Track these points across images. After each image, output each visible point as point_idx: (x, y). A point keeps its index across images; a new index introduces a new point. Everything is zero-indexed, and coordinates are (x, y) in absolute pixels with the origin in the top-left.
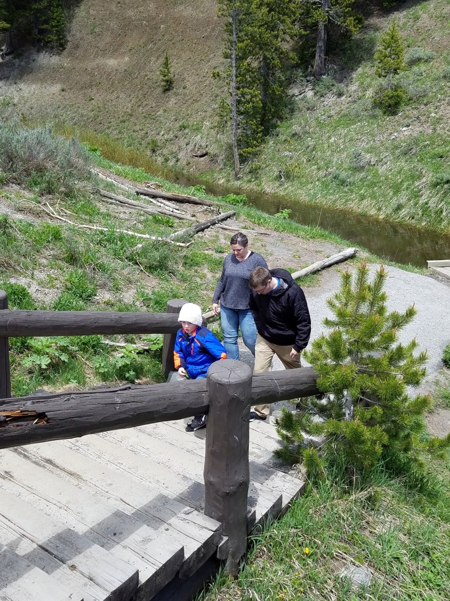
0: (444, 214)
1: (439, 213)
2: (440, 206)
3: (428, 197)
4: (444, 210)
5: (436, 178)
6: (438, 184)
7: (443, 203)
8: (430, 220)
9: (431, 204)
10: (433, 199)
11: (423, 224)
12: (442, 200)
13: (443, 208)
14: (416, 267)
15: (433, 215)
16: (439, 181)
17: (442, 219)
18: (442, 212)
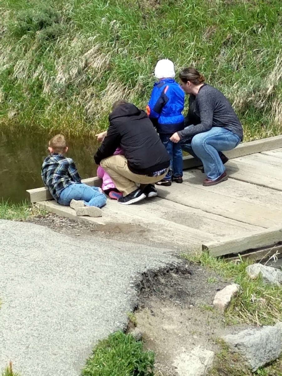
0: (46, 90)
1: (35, 88)
2: (36, 75)
3: (10, 59)
4: (45, 83)
5: (18, 19)
6: (23, 31)
7: (40, 68)
8: (22, 105)
9: (19, 74)
10: (20, 62)
11: (11, 114)
12: (39, 63)
13: (42, 78)
14: (10, 205)
15: (25, 95)
16: (24, 24)
17: (43, 100)
18: (41, 87)
